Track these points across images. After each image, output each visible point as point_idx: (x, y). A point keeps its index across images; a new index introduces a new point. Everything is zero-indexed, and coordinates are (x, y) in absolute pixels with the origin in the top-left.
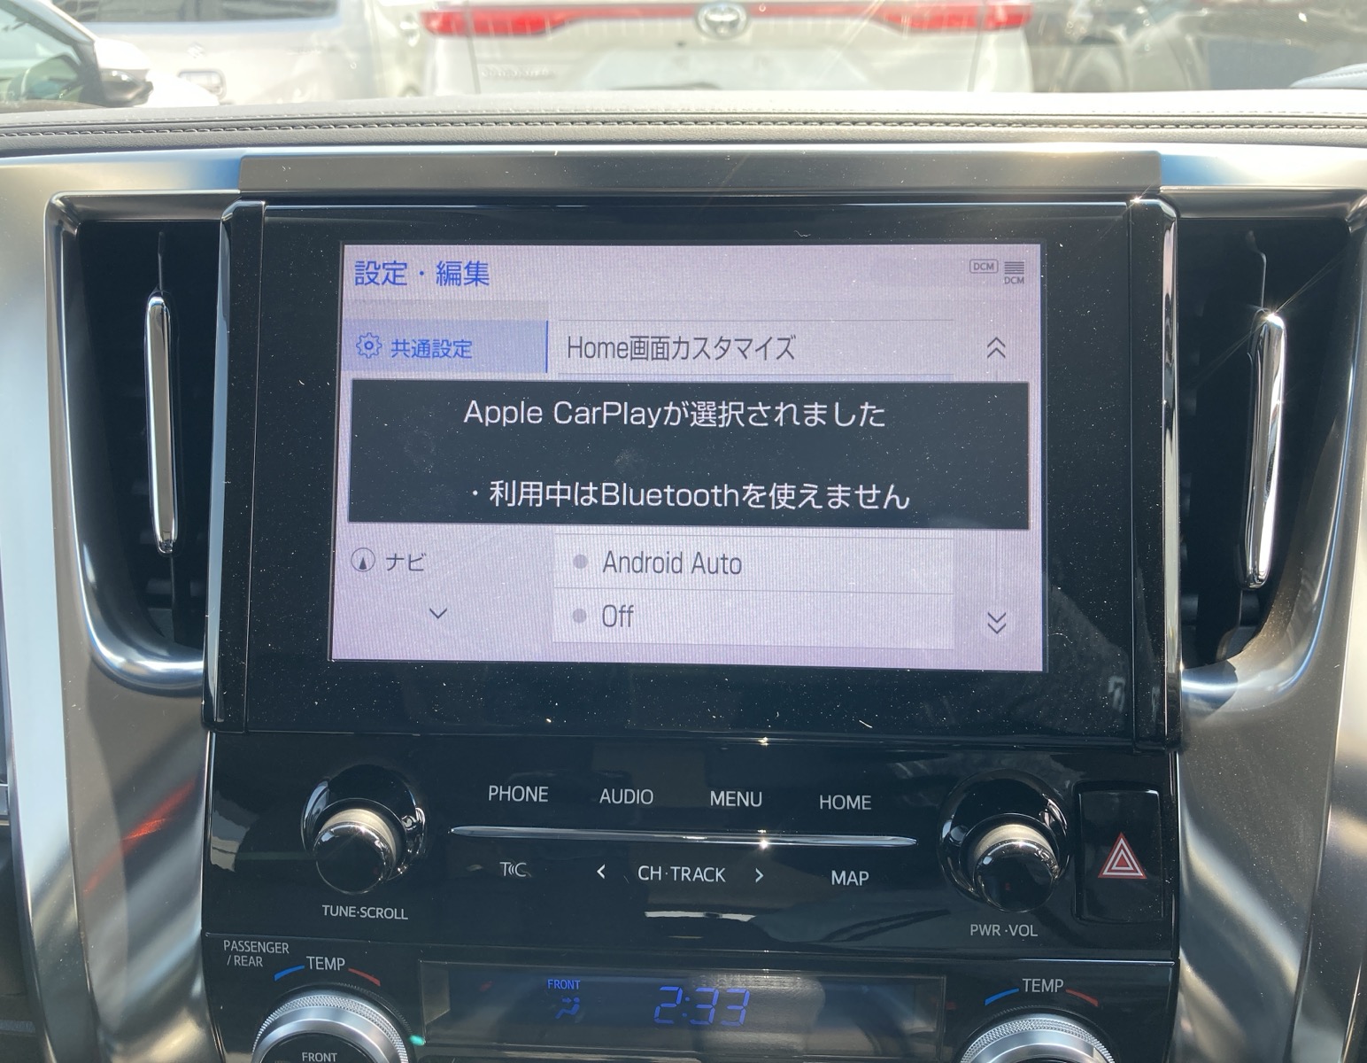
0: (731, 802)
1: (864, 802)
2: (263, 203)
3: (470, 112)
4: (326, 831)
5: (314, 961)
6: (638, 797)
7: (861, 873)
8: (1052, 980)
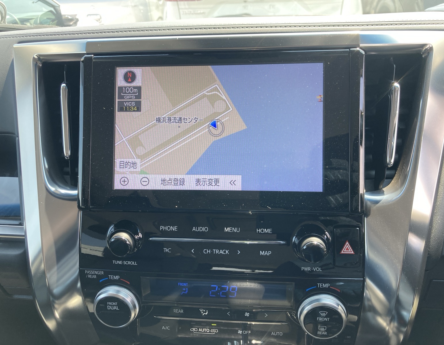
0: (230, 231)
1: (270, 231)
2: (93, 55)
3: (156, 27)
4: (113, 238)
5: (111, 276)
6: (204, 229)
7: (269, 252)
8: (326, 284)
